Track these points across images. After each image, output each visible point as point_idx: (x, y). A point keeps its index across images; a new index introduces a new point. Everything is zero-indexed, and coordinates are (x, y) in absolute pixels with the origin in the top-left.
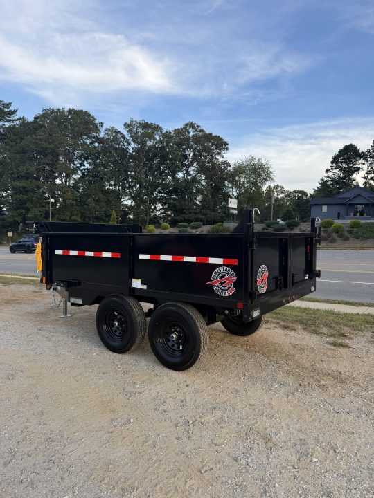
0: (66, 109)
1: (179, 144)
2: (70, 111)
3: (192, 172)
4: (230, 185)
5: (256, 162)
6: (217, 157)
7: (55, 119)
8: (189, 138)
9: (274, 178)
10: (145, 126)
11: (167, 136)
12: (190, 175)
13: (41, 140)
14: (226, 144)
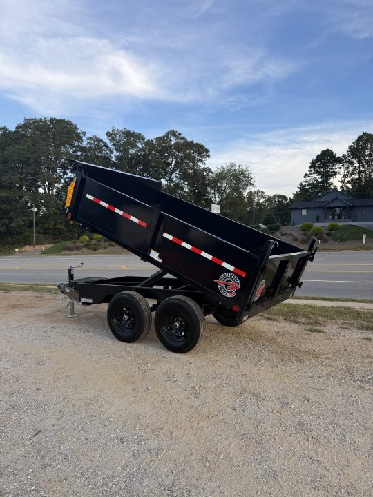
0: (49, 119)
1: (161, 152)
2: (52, 120)
3: (174, 179)
4: (212, 191)
5: (237, 168)
6: (199, 164)
7: (38, 128)
8: (171, 146)
9: (255, 184)
10: (127, 134)
11: (149, 144)
12: (173, 182)
13: (23, 150)
14: (207, 151)
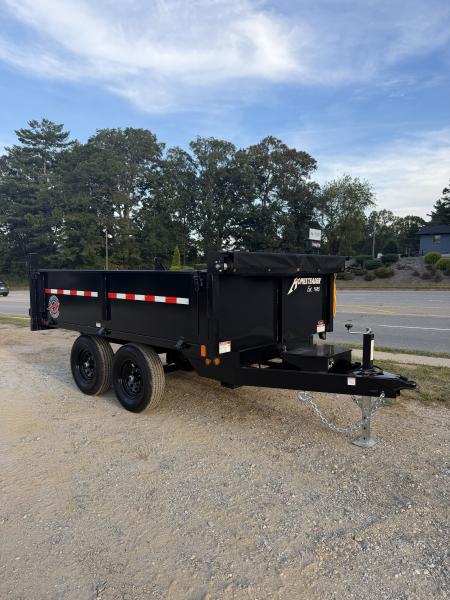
0: (123, 129)
1: (255, 164)
2: (128, 131)
3: (271, 198)
4: (320, 212)
5: (352, 182)
6: (303, 177)
7: (111, 141)
8: (267, 157)
9: (376, 202)
10: (215, 144)
11: (241, 155)
12: (269, 201)
13: (94, 166)
14: (314, 161)
